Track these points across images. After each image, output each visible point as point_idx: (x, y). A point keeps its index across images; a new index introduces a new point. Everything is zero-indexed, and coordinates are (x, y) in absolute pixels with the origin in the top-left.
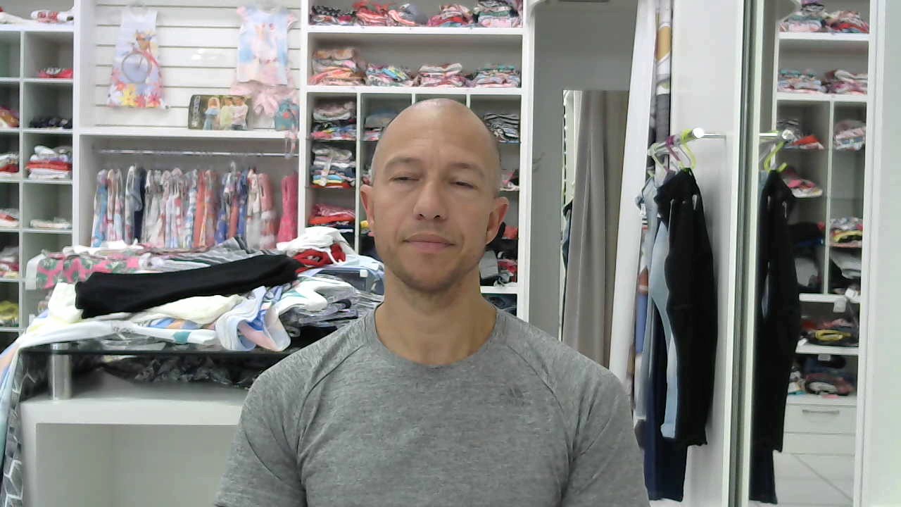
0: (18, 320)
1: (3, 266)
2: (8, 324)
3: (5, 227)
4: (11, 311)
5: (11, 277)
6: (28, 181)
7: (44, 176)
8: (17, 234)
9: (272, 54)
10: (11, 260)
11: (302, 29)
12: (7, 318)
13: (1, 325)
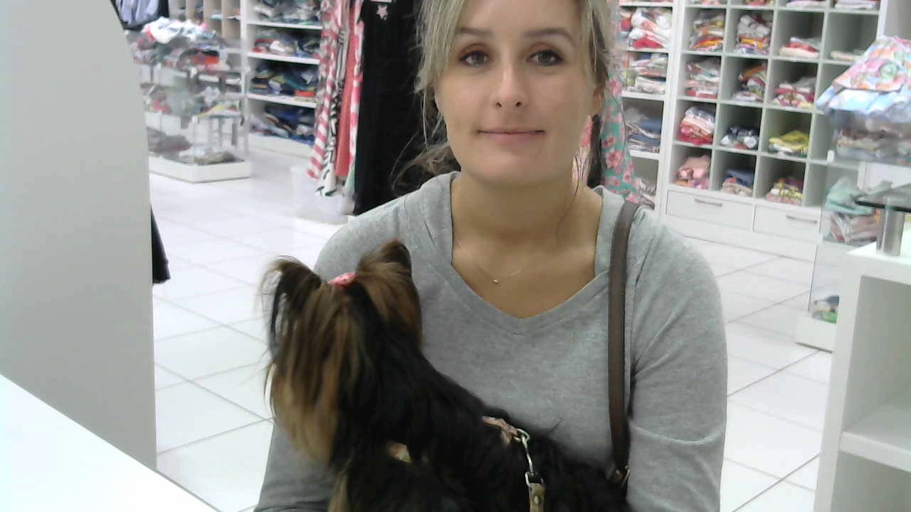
0: (807, 150)
1: (799, 96)
2: (798, 153)
3: (806, 58)
4: (800, 141)
5: (806, 108)
6: (834, 11)
7: (850, 6)
8: (816, 65)
10: (807, 90)
12: (797, 147)
13: (789, 154)
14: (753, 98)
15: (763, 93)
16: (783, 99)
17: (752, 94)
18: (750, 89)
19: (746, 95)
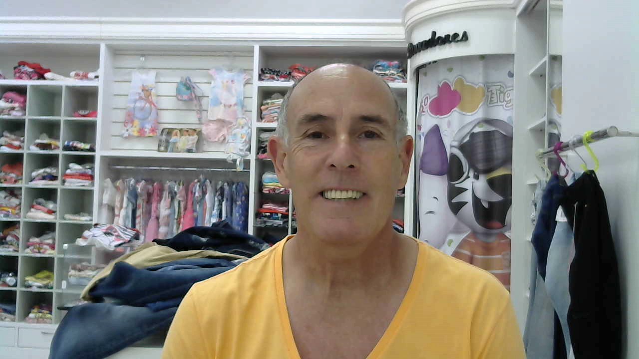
0: (53, 283)
1: (45, 246)
2: (46, 286)
3: (46, 219)
4: (48, 277)
5: (50, 254)
6: (64, 187)
7: (75, 184)
8: (54, 224)
9: (233, 101)
10: (50, 241)
11: (254, 84)
12: (45, 282)
13: (40, 287)
14: (11, 249)
15: (18, 245)
16: (33, 249)
17: (11, 246)
18: (9, 243)
19: (6, 248)
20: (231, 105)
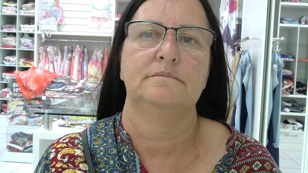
9: (102, 8)
20: (101, 10)
